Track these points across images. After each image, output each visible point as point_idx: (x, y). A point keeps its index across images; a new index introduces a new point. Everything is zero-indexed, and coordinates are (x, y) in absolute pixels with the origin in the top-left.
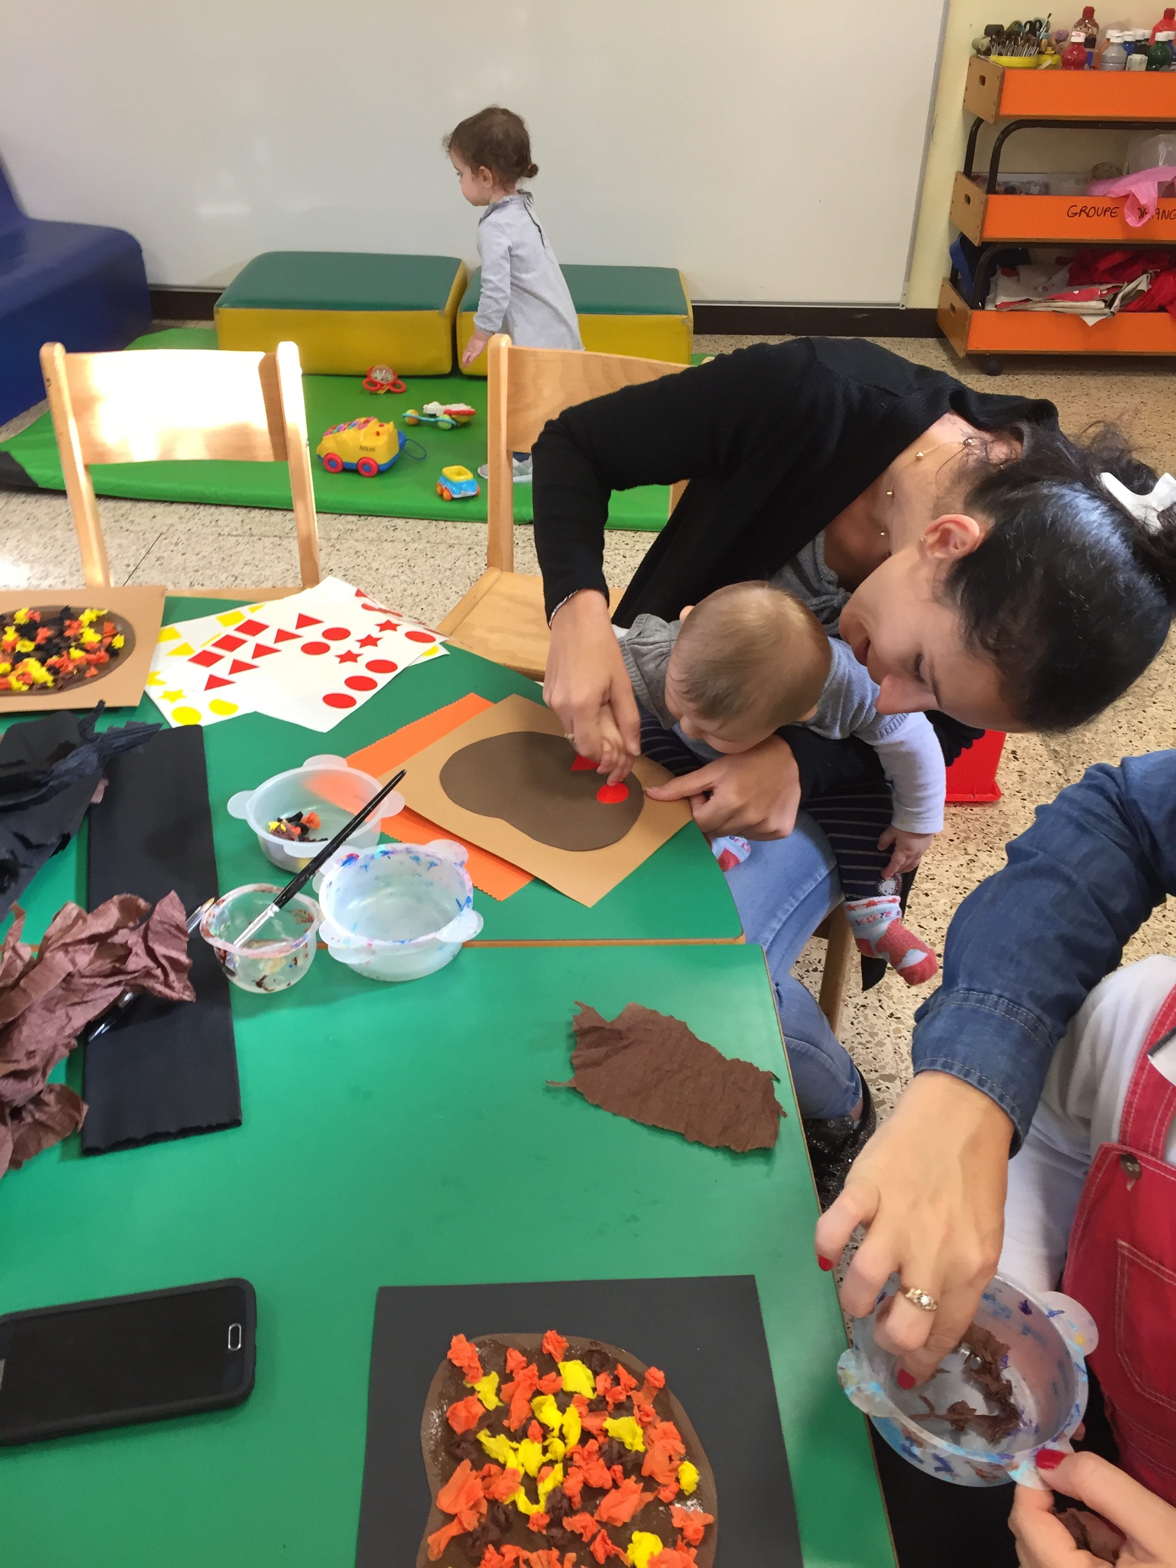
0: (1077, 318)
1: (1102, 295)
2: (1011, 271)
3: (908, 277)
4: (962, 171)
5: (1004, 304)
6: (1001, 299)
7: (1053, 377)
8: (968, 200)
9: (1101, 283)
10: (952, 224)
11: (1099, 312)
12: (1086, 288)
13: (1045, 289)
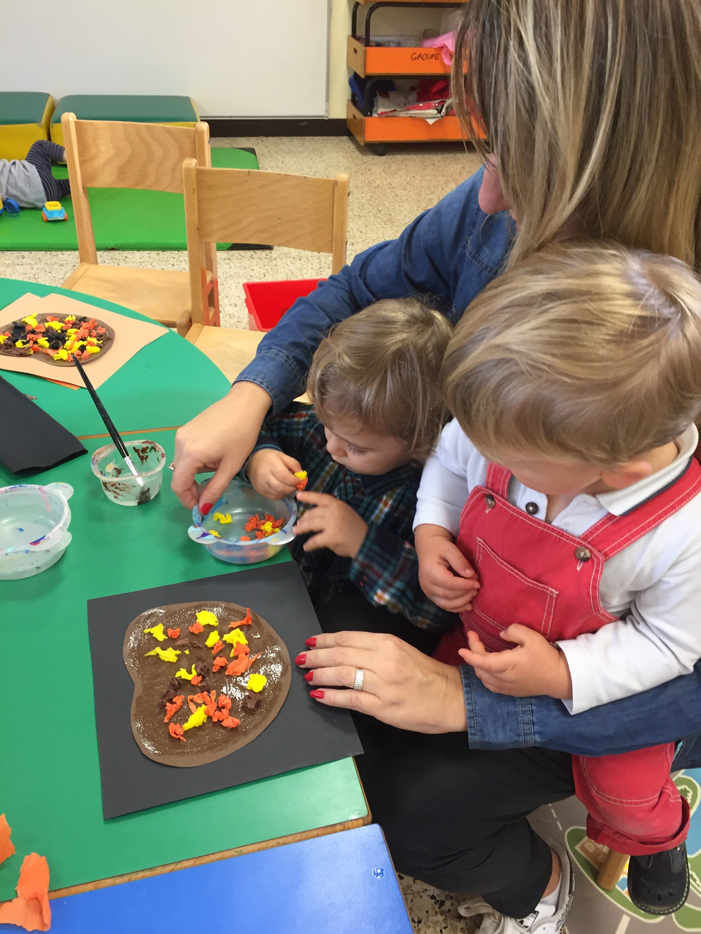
0: (423, 120)
1: (435, 106)
2: (385, 95)
3: (328, 100)
4: (351, 34)
5: (382, 113)
6: (381, 110)
7: (414, 156)
8: (355, 51)
9: (435, 100)
10: (348, 67)
11: (435, 116)
12: (427, 103)
13: (405, 104)
